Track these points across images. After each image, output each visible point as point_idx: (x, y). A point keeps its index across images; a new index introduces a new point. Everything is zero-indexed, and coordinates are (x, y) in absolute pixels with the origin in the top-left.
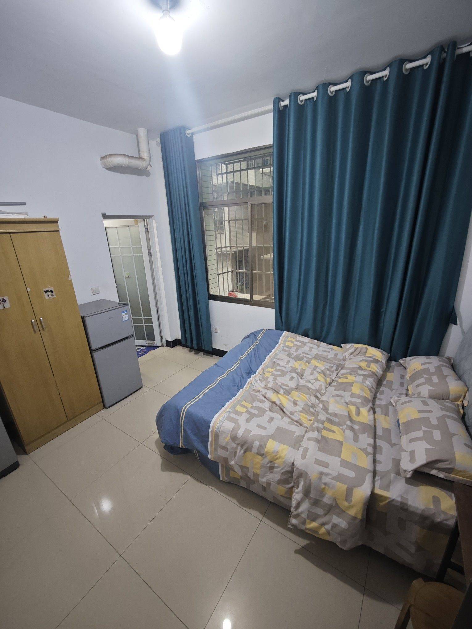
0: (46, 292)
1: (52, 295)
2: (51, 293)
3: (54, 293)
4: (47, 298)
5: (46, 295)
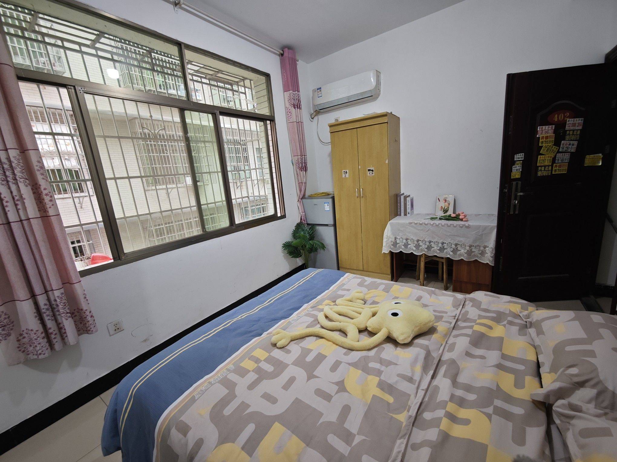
0: (369, 170)
1: (372, 173)
2: (371, 172)
3: (374, 172)
4: (369, 175)
5: (368, 172)
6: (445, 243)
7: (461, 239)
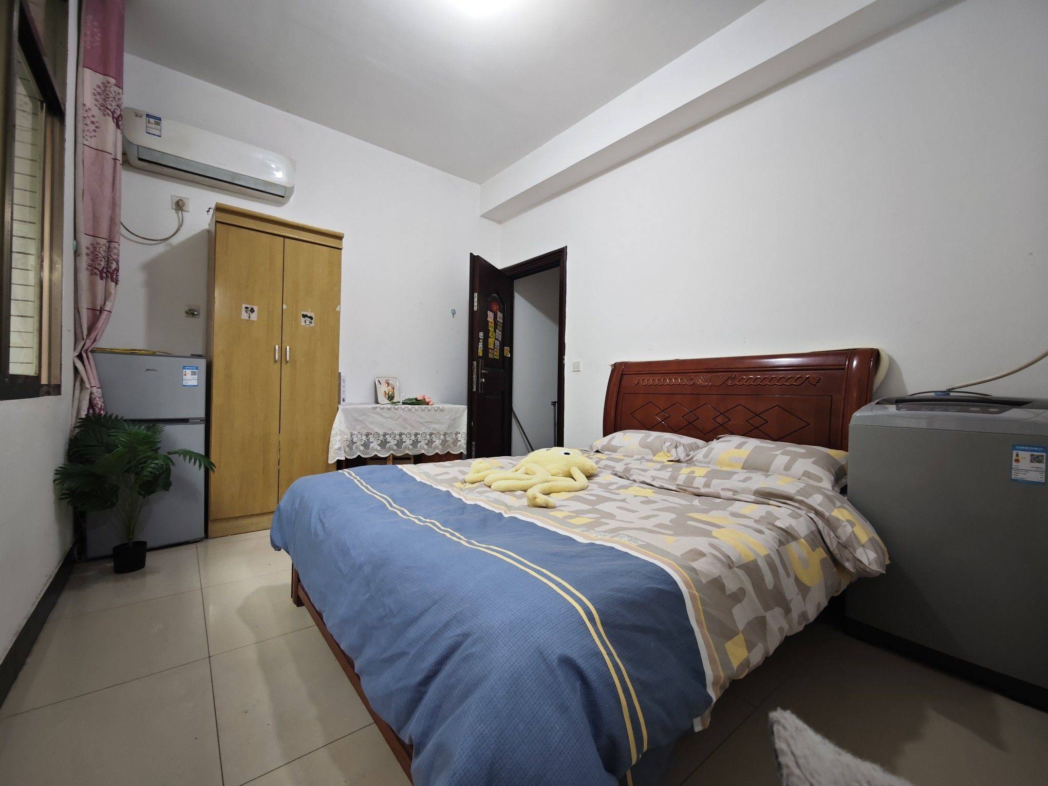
6: (419, 434)
7: (436, 426)
